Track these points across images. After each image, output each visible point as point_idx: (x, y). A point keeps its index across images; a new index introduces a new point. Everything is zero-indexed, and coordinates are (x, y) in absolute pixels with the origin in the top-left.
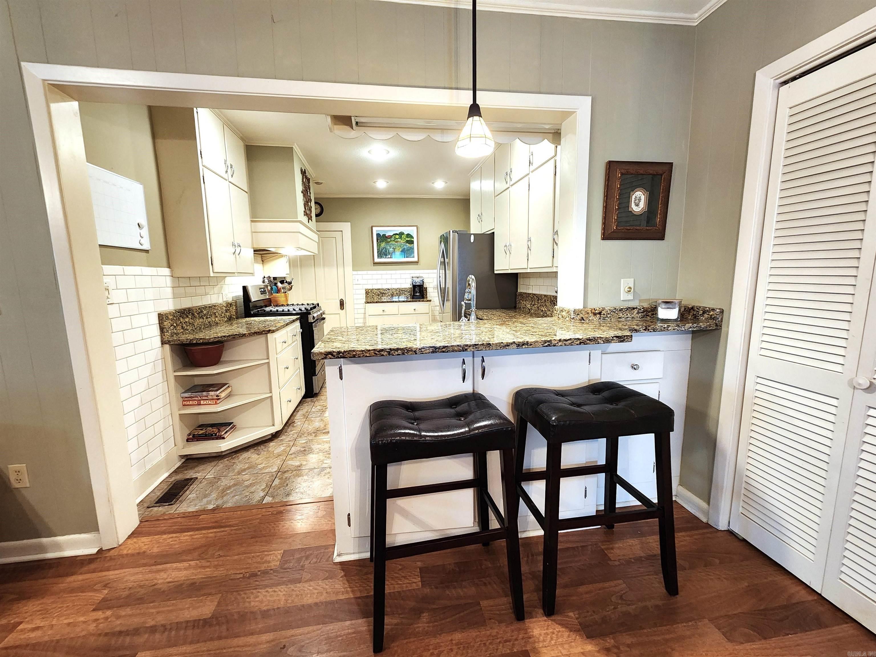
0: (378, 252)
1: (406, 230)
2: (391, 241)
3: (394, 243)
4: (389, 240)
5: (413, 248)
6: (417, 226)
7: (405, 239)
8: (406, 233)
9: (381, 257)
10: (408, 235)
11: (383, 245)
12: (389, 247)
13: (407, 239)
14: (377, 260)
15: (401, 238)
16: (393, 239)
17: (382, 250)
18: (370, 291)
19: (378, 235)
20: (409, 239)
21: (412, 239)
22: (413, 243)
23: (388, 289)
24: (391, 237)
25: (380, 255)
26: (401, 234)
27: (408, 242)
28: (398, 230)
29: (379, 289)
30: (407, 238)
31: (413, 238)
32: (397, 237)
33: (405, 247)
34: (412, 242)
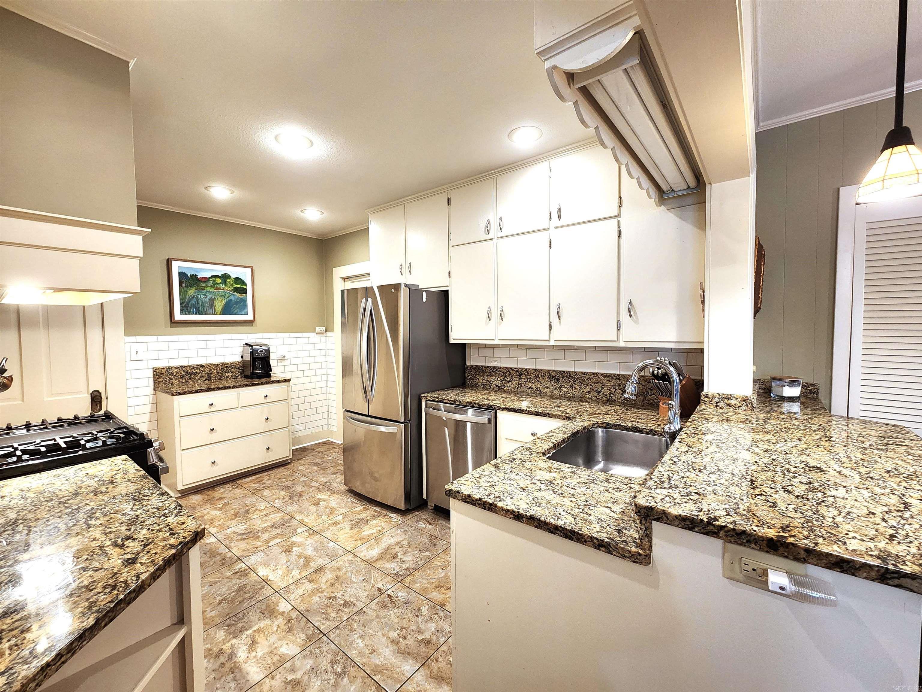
0: (181, 304)
1: (234, 272)
2: (207, 286)
3: (212, 290)
4: (204, 285)
5: (245, 301)
6: (252, 268)
7: (232, 285)
8: (233, 276)
9: (189, 313)
10: (238, 280)
11: (192, 292)
12: (202, 297)
13: (236, 286)
14: (178, 316)
15: (225, 283)
16: (210, 283)
17: (190, 300)
18: (164, 371)
19: (182, 275)
20: (238, 286)
21: (244, 287)
22: (246, 293)
23: (202, 366)
24: (206, 280)
25: (185, 309)
26: (225, 277)
27: (236, 290)
28: (220, 270)
29: (184, 367)
30: (236, 283)
31: (246, 285)
32: (219, 280)
33: (232, 298)
34: (244, 291)
